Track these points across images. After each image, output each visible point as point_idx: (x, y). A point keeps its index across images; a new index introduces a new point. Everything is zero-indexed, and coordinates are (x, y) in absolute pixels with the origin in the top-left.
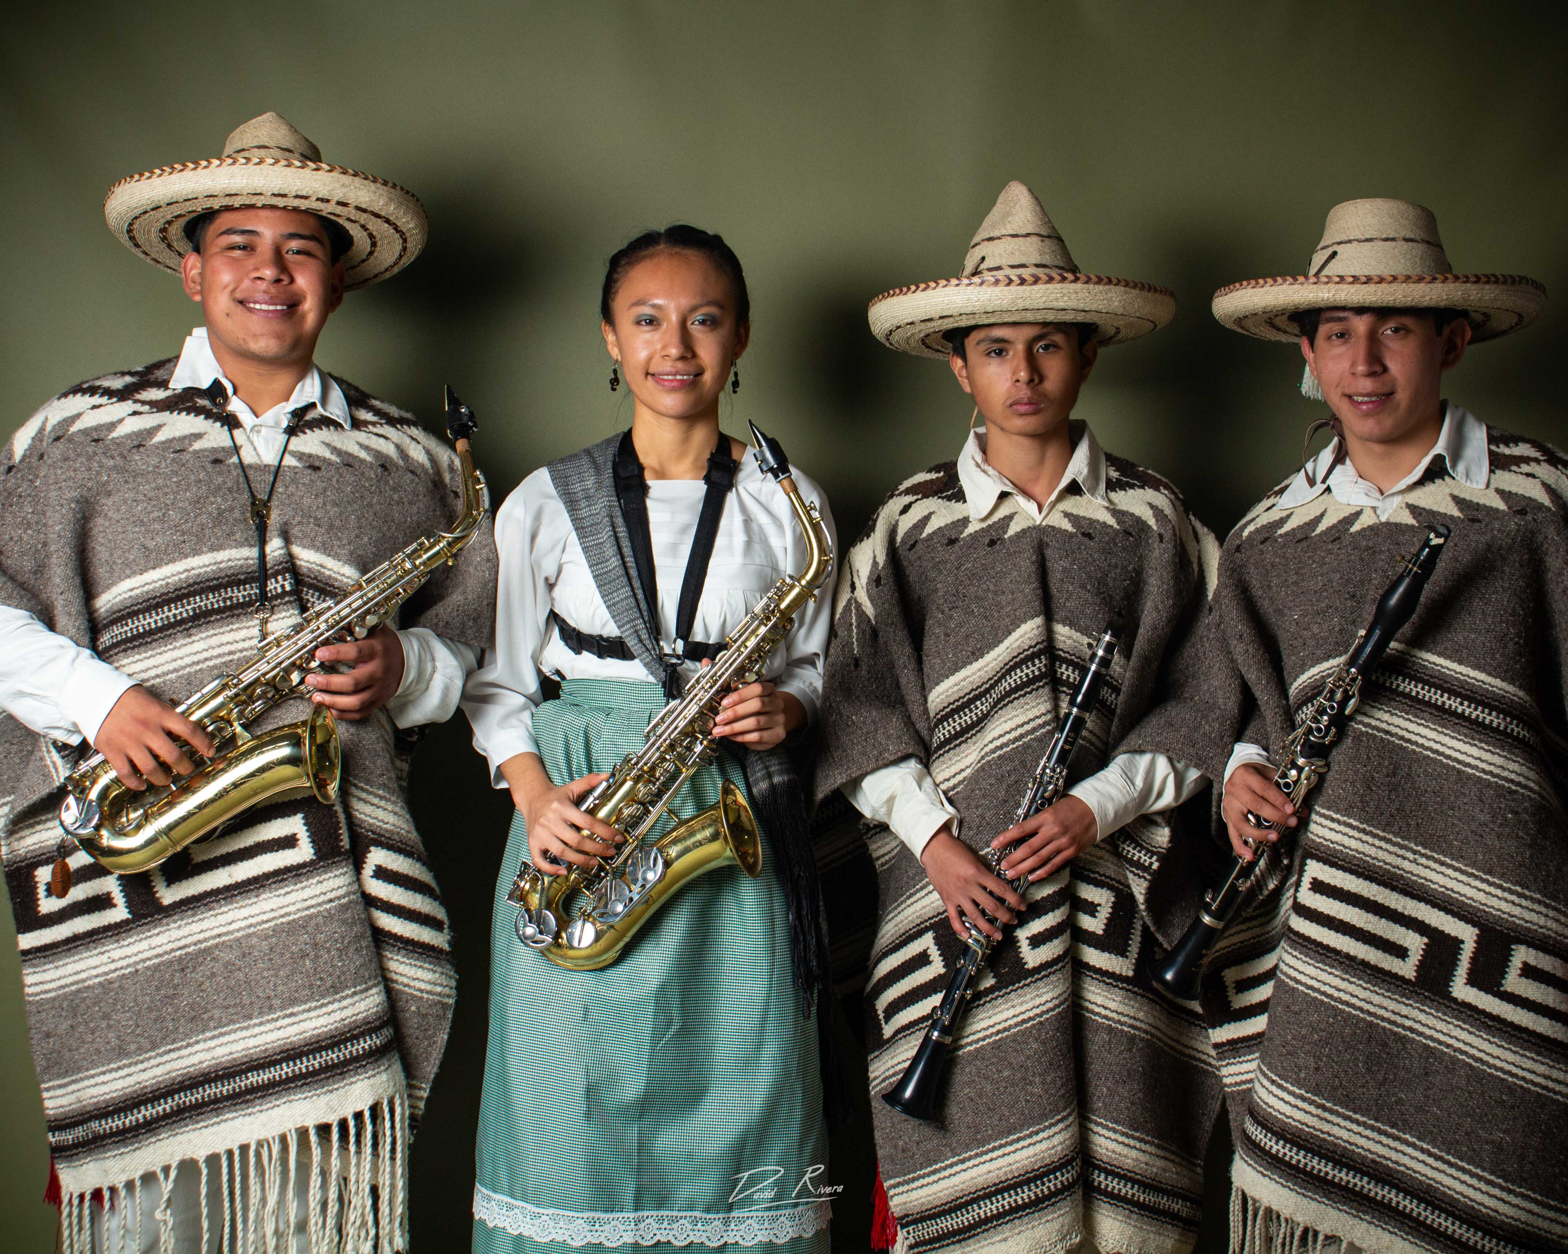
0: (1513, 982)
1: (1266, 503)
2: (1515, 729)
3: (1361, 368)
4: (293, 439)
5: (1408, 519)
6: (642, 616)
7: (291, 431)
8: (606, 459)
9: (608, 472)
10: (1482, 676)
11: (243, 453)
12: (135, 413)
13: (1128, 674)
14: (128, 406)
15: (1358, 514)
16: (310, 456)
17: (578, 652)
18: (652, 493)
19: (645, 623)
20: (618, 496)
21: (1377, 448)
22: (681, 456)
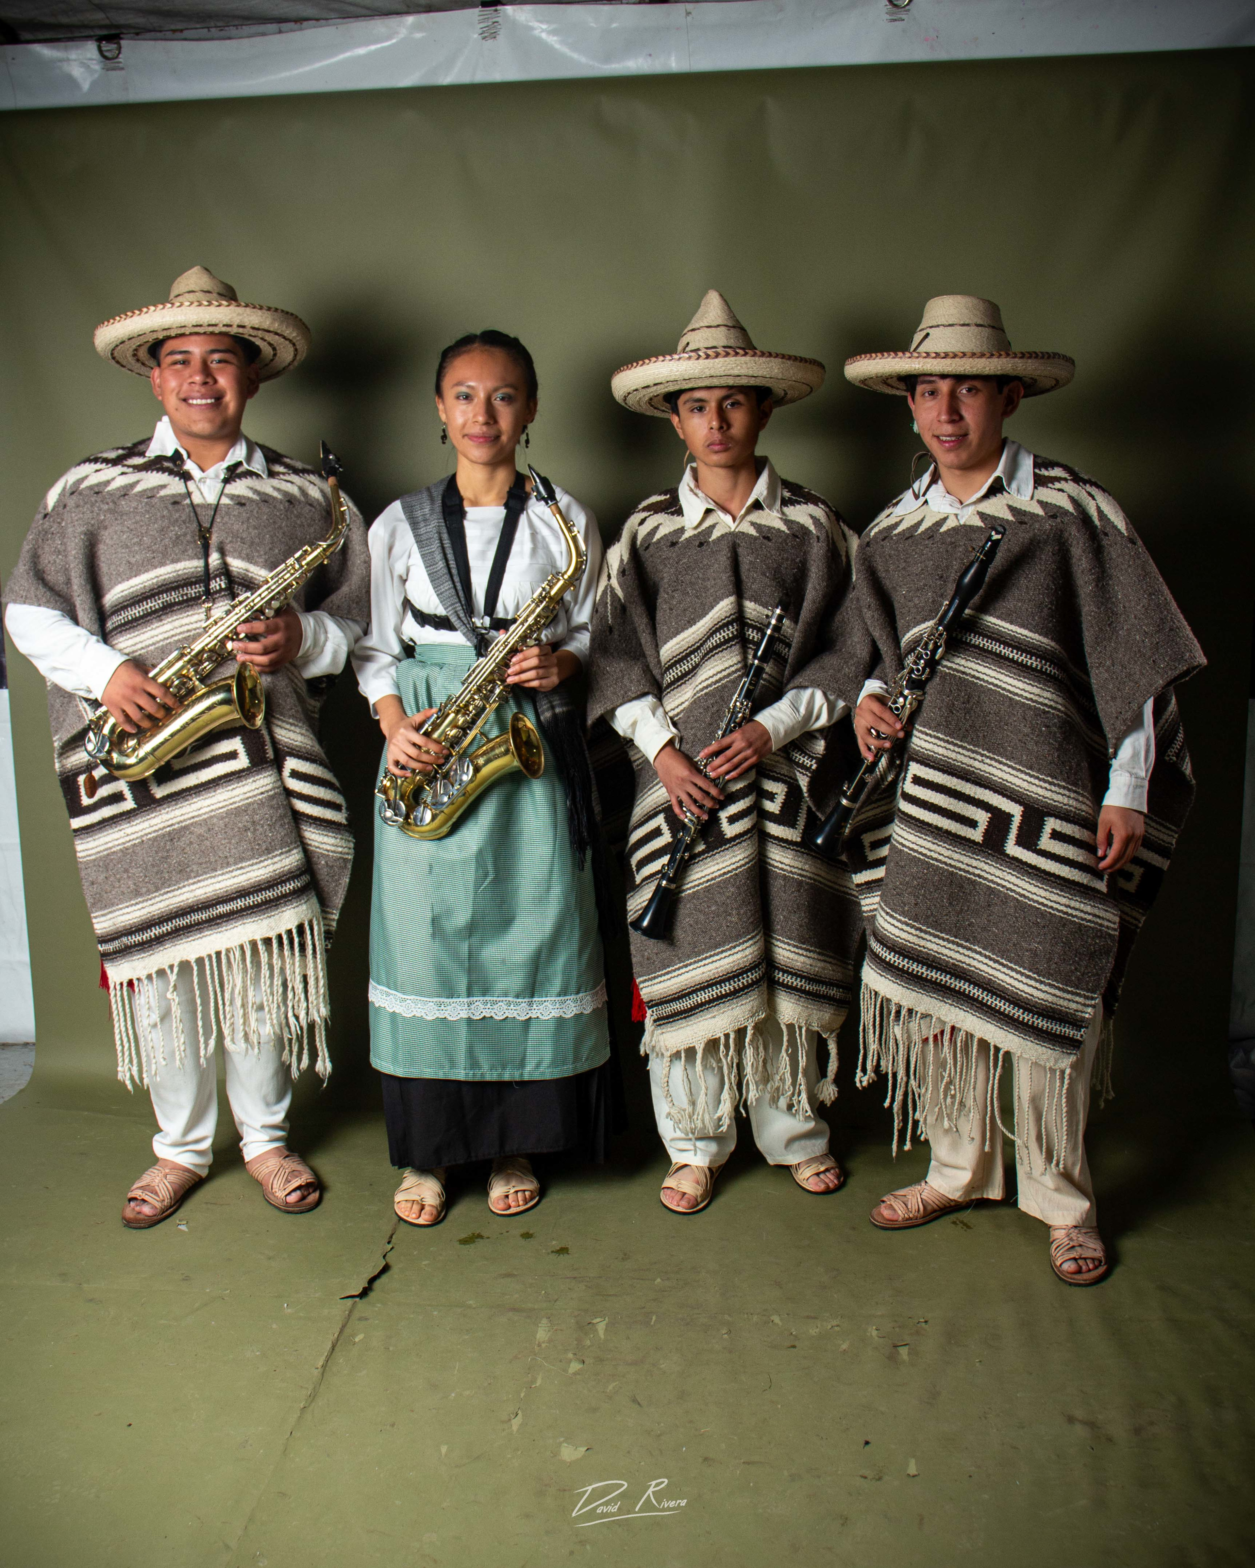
0: (1046, 842)
1: (887, 512)
2: (1048, 668)
3: (944, 417)
4: (228, 486)
5: (978, 522)
6: (460, 601)
7: (226, 481)
8: (438, 494)
9: (438, 502)
10: (1025, 632)
11: (193, 497)
12: (123, 474)
13: (796, 634)
14: (119, 469)
15: (945, 519)
16: (239, 496)
17: (423, 626)
18: (469, 516)
19: (462, 606)
20: (444, 519)
21: (957, 472)
22: (488, 491)
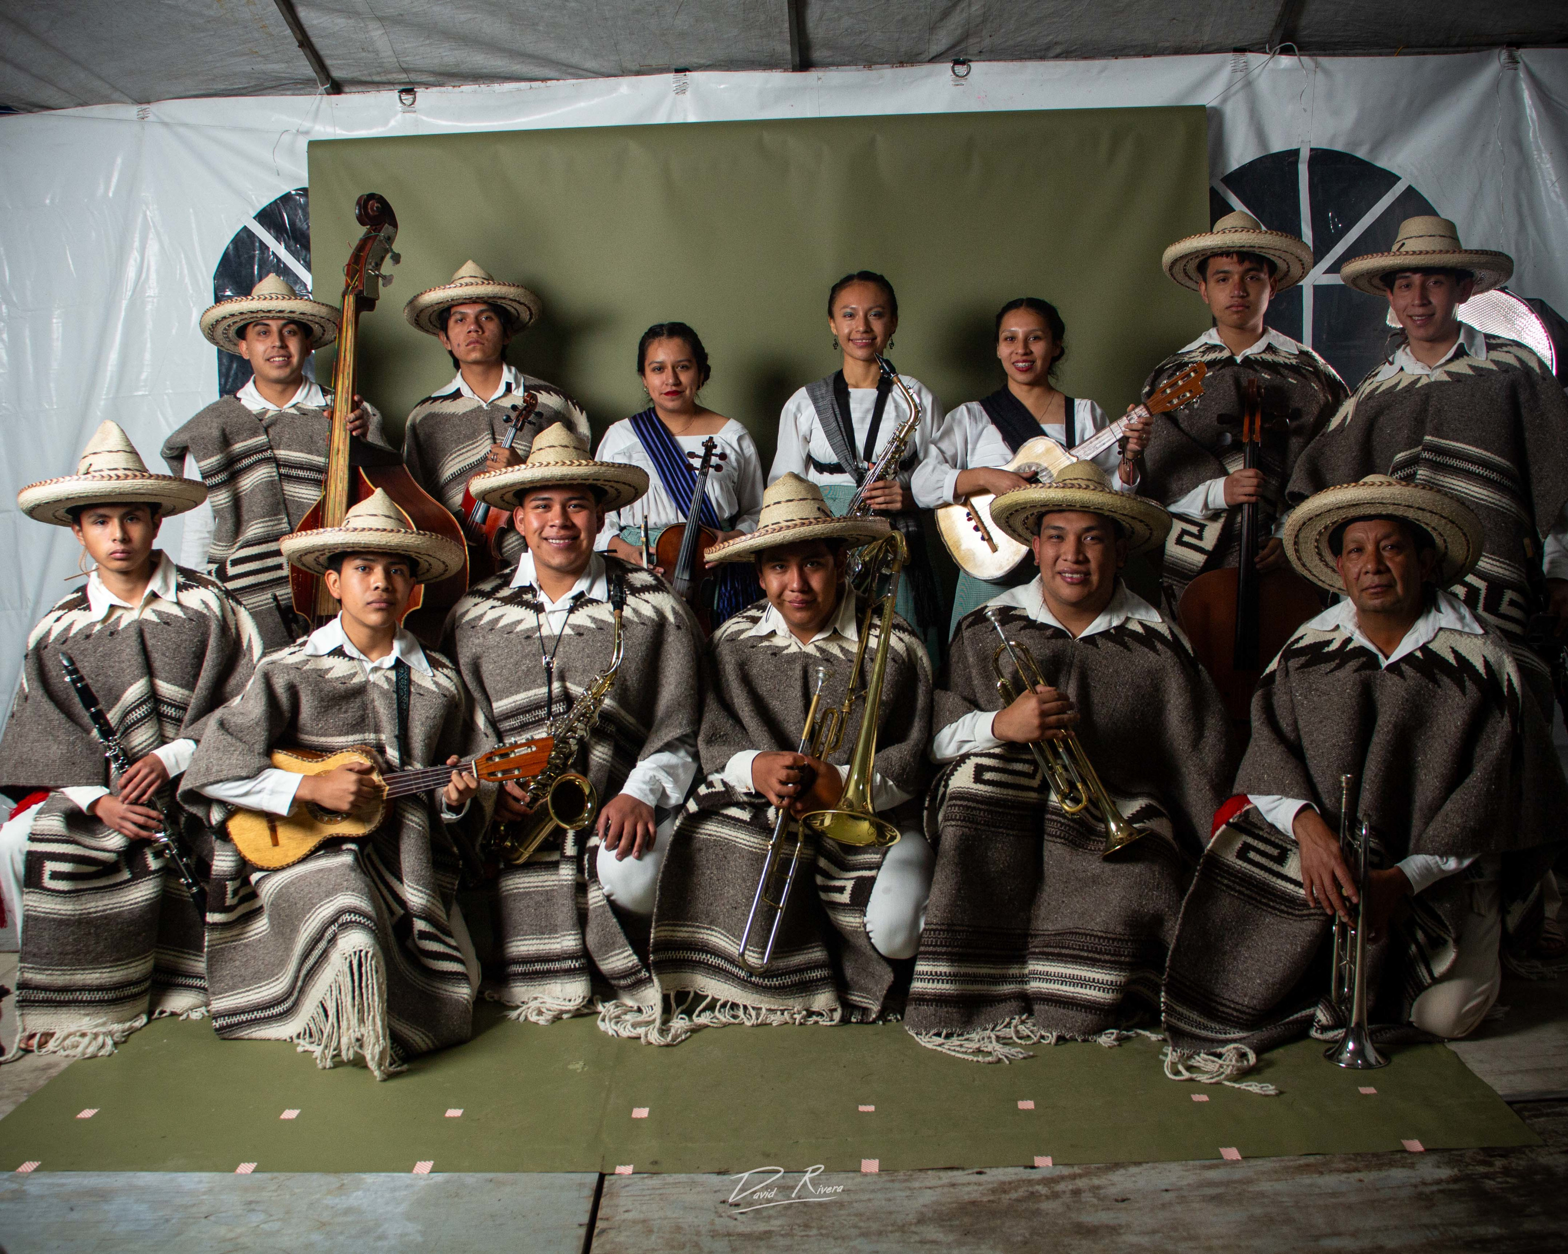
0: (1504, 608)
3: (1417, 302)
5: (1446, 378)
11: (543, 630)
12: (492, 607)
14: (490, 603)
15: (1419, 379)
